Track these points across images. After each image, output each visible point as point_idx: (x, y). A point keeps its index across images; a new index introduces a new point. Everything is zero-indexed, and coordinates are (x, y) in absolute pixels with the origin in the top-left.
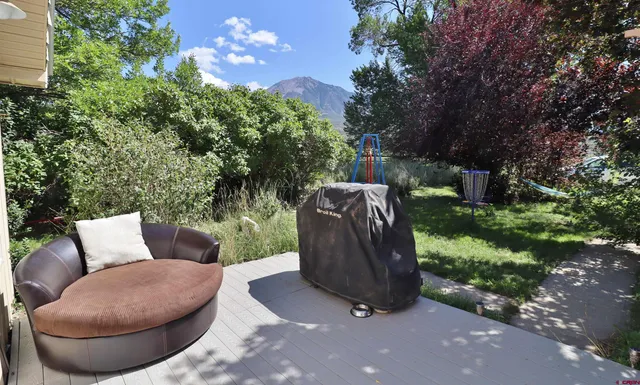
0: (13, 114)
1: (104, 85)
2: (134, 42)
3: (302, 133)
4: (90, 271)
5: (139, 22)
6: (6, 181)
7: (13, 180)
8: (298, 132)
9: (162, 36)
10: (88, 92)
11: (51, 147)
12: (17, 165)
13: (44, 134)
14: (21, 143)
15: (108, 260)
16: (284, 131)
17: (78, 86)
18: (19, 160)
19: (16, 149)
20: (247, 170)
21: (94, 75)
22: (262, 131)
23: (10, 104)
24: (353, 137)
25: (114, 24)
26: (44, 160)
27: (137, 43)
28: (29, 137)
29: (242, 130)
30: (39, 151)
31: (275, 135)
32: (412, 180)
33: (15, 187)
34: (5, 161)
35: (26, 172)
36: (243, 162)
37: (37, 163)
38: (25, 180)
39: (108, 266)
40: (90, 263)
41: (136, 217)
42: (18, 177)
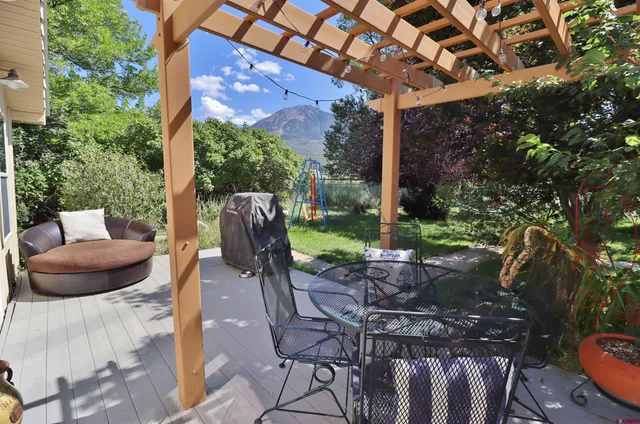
0: (24, 139)
1: (97, 118)
2: (126, 81)
3: (261, 158)
4: (67, 243)
5: (131, 64)
6: (16, 191)
7: (22, 189)
8: (256, 157)
9: (150, 76)
10: (84, 124)
11: (53, 166)
12: (26, 179)
13: (48, 156)
14: (29, 163)
15: (80, 237)
16: (244, 156)
17: (76, 119)
18: (27, 175)
19: (25, 167)
20: (211, 187)
21: (90, 110)
22: (225, 156)
23: (22, 132)
24: (331, 163)
25: (110, 66)
26: (46, 176)
27: (130, 81)
28: (37, 158)
29: (209, 154)
30: (43, 168)
31: (235, 159)
32: (373, 200)
33: (24, 195)
34: (16, 175)
35: (33, 184)
36: (209, 181)
37: (41, 177)
38: (31, 190)
39: (79, 241)
40: (67, 238)
41: (101, 212)
42: (26, 188)
